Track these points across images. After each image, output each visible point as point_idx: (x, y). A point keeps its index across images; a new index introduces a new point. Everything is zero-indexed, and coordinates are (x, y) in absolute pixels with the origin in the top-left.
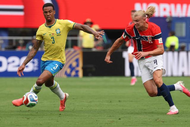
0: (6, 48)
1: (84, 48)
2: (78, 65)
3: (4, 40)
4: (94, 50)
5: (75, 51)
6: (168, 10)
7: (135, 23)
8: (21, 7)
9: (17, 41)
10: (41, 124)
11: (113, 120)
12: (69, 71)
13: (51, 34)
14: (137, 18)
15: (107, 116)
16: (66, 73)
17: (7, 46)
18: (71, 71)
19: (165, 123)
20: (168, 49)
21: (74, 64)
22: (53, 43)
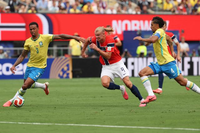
0: (12, 57)
1: (73, 56)
2: (68, 69)
3: (11, 50)
4: (81, 57)
5: (66, 58)
6: (138, 25)
7: (97, 37)
8: (24, 24)
9: (21, 51)
10: (40, 116)
11: (97, 111)
12: (61, 74)
13: (36, 46)
14: (98, 33)
15: (92, 108)
16: (59, 75)
17: (13, 55)
18: (63, 74)
19: (137, 113)
20: (138, 56)
21: (66, 68)
22: (37, 53)
